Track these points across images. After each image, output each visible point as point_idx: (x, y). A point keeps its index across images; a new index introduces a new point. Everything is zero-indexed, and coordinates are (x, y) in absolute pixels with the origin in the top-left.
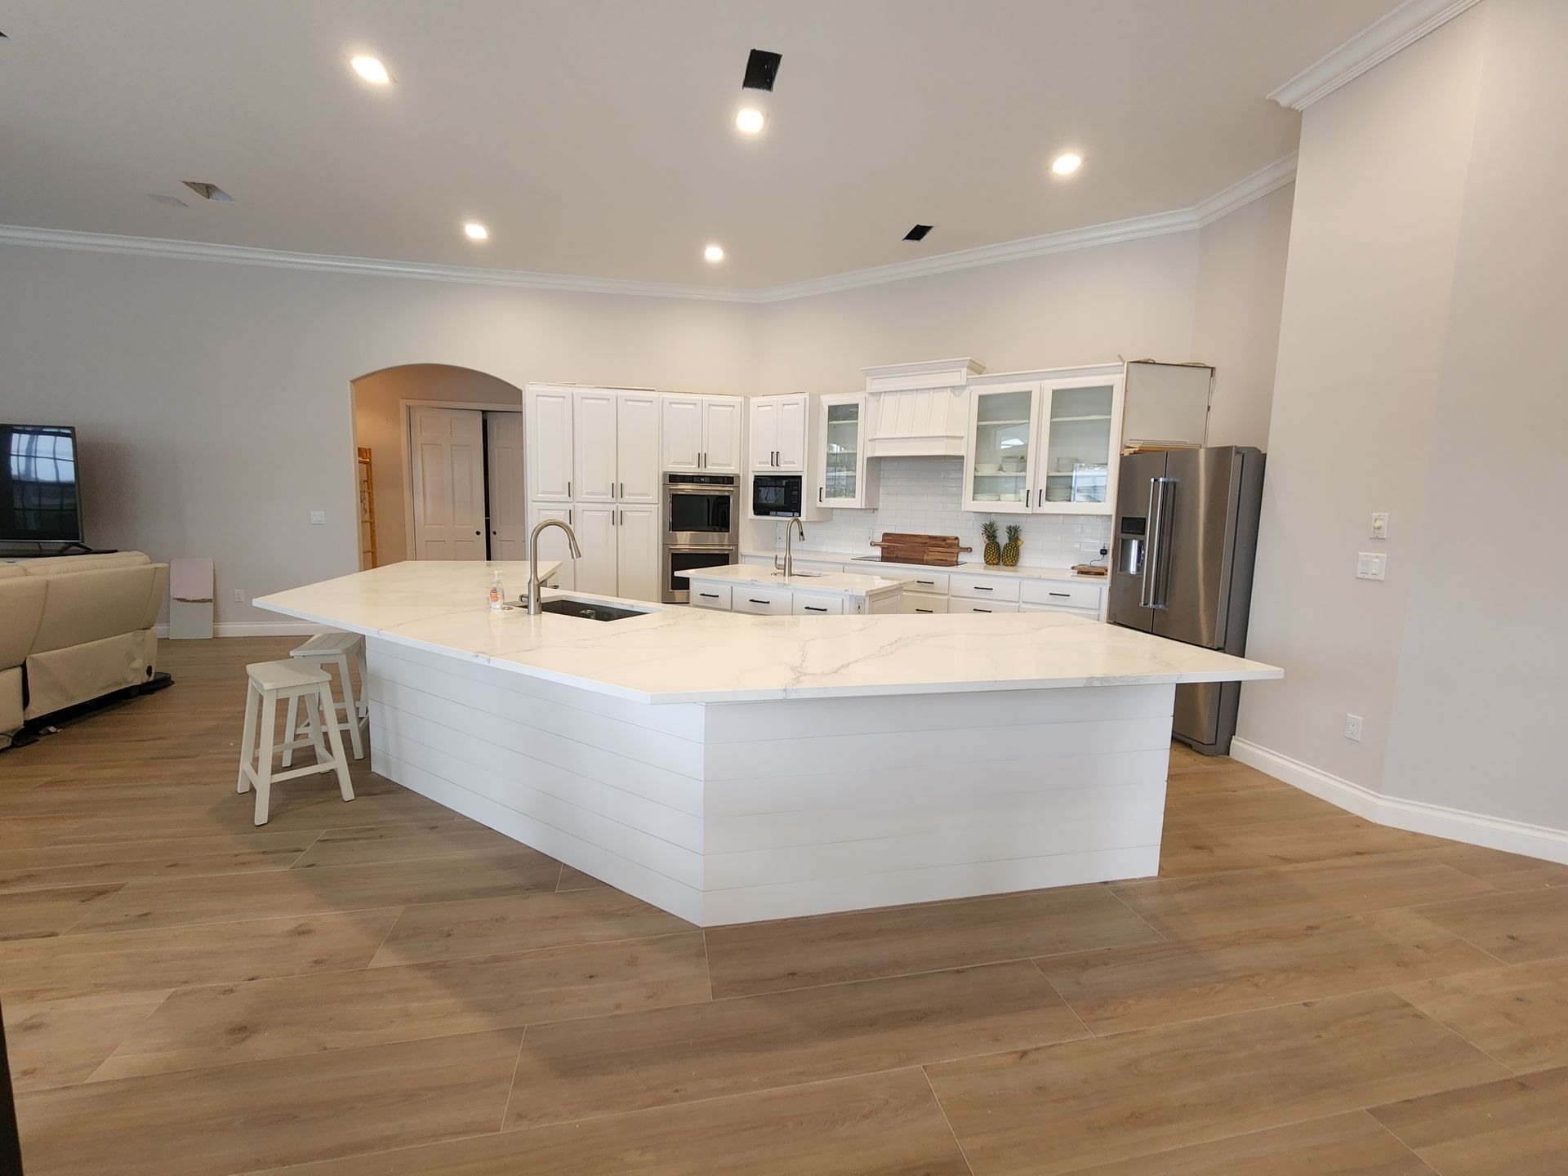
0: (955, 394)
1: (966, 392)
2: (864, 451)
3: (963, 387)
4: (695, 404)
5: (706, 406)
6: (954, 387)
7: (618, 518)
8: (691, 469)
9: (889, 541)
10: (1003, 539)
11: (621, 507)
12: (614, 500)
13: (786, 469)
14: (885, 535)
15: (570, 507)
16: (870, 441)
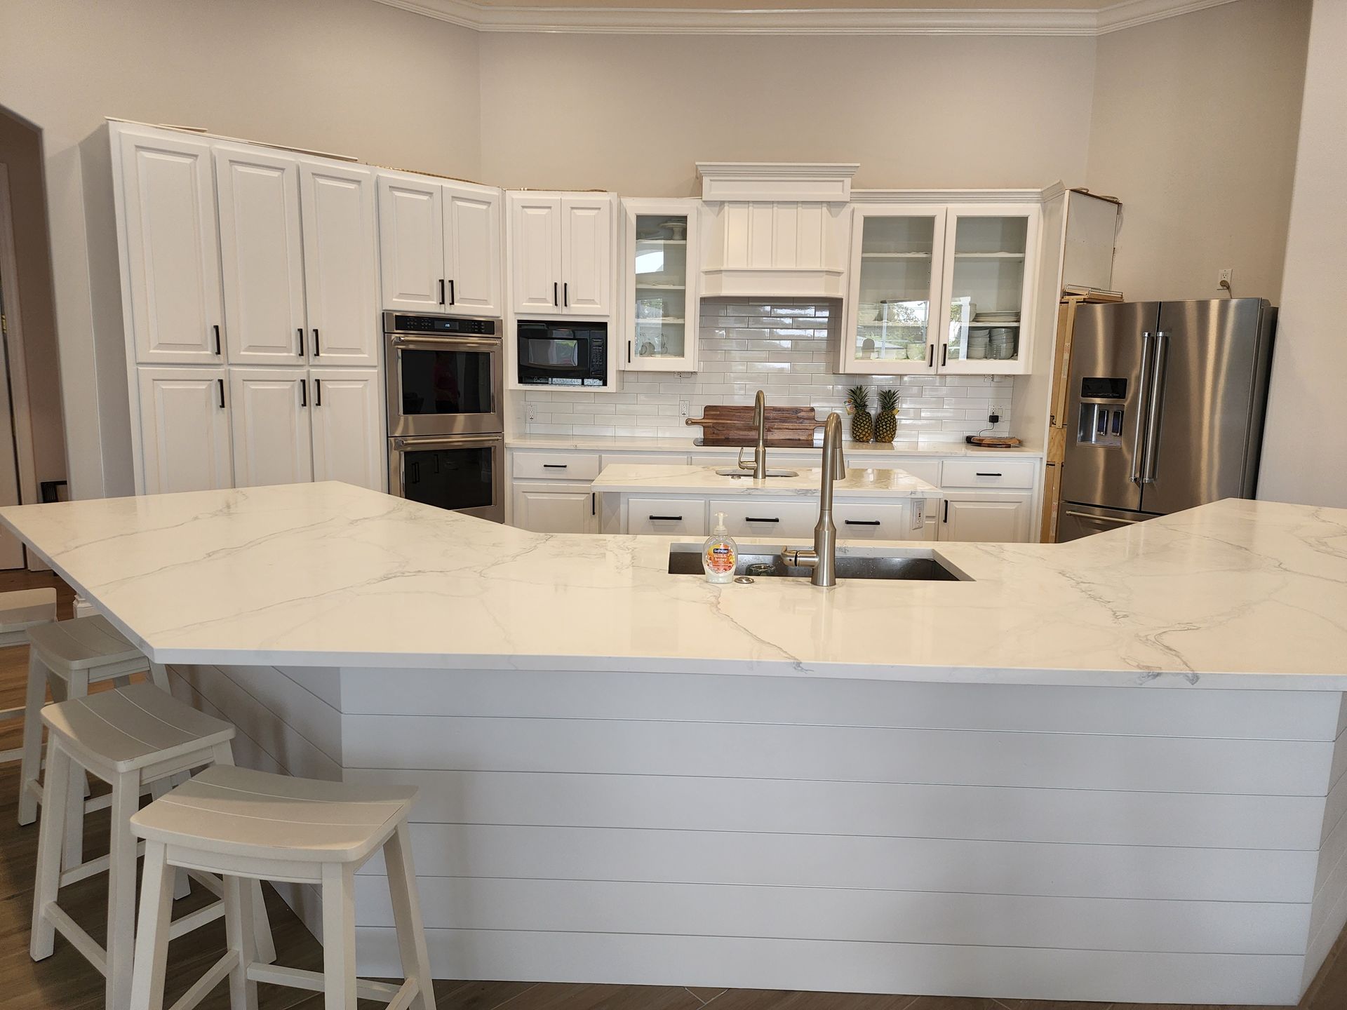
0: (830, 212)
1: (846, 211)
2: (696, 288)
3: (842, 204)
4: (430, 194)
5: (447, 198)
6: (829, 202)
7: (310, 394)
8: (429, 306)
9: (713, 417)
10: (874, 408)
11: (316, 373)
12: (301, 361)
13: (579, 311)
14: (708, 409)
15: (219, 373)
16: (707, 273)
